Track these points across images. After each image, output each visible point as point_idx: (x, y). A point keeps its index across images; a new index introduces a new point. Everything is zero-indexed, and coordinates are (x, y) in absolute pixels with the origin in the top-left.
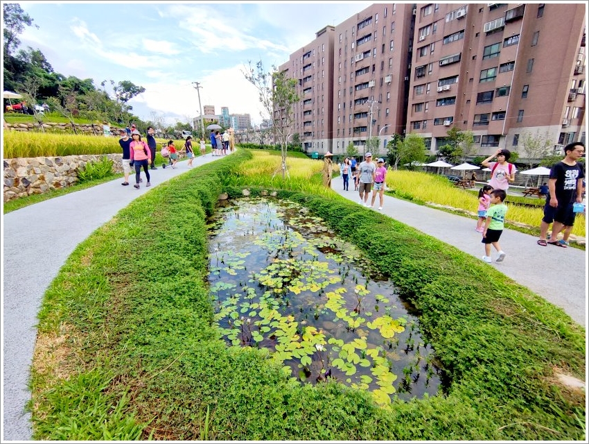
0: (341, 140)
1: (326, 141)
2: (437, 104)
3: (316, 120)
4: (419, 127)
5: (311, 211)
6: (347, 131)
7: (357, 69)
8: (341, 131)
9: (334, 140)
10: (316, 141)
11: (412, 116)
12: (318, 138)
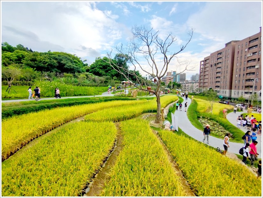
0: (237, 91)
3: (223, 81)
6: (241, 87)
7: (248, 60)
8: (237, 87)
9: (233, 91)
10: (222, 90)
12: (223, 89)
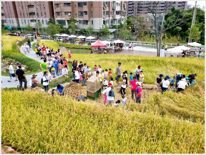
1: (15, 19)
2: (64, 5)
4: (59, 15)
5: (16, 60)
6: (26, 14)
8: (22, 14)
10: (8, 19)
11: (55, 9)
